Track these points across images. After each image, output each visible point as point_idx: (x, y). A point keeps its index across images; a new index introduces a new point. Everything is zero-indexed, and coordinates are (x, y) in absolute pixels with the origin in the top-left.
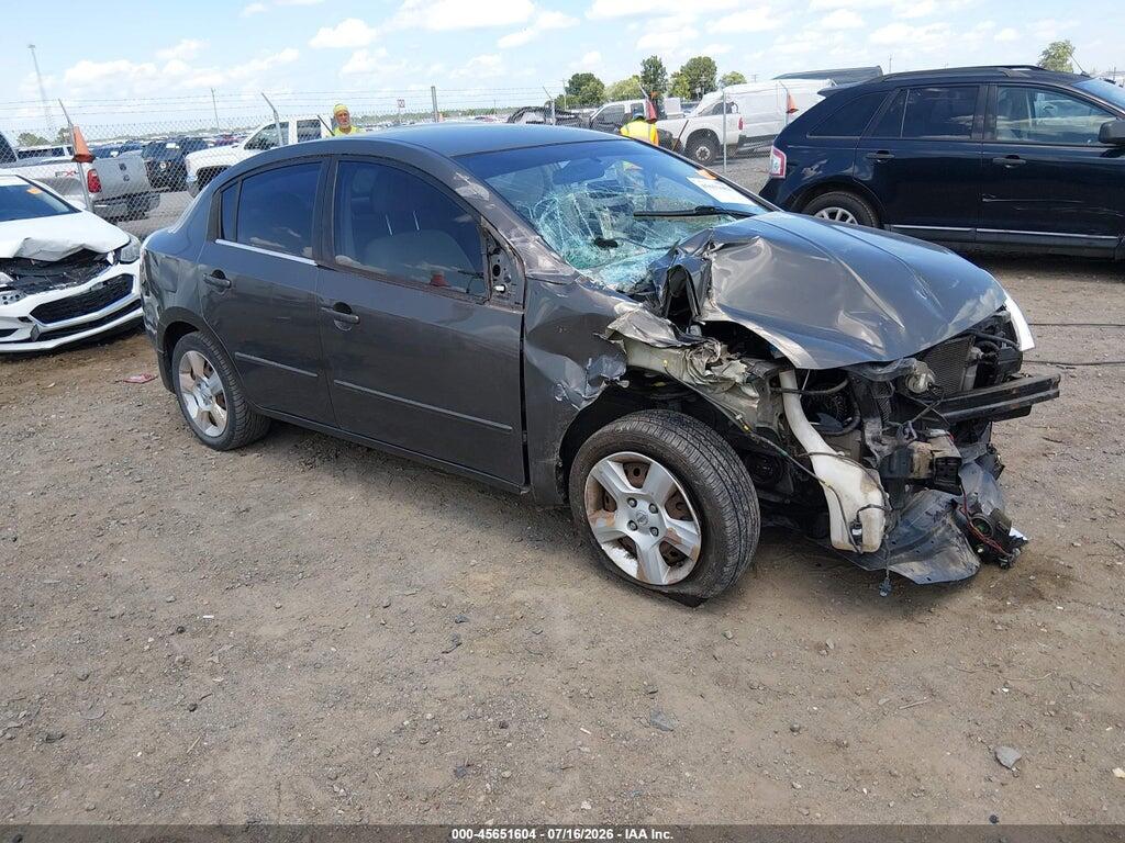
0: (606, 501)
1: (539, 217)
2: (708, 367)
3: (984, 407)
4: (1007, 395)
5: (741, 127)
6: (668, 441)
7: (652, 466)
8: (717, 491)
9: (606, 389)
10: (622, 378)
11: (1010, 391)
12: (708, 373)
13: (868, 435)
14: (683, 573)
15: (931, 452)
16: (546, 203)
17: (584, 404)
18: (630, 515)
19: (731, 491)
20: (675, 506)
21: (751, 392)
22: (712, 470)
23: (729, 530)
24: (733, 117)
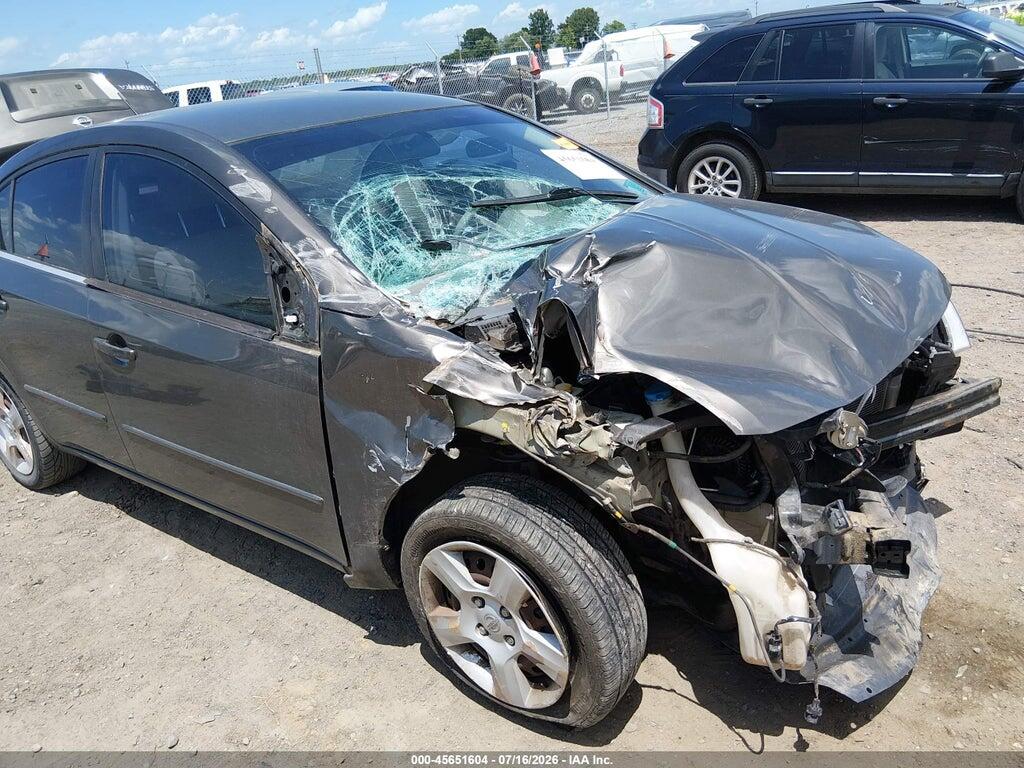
0: (445, 596)
1: (338, 219)
2: (561, 433)
3: (914, 430)
4: (941, 411)
5: (622, 73)
6: (516, 530)
7: (497, 562)
8: (584, 601)
9: (431, 459)
10: (449, 446)
11: (945, 405)
12: (561, 442)
13: (784, 512)
14: (549, 698)
15: (868, 530)
16: (351, 199)
17: (406, 479)
18: (478, 616)
19: (604, 598)
20: (531, 615)
21: (624, 469)
22: (577, 571)
23: (604, 652)
24: (614, 65)
